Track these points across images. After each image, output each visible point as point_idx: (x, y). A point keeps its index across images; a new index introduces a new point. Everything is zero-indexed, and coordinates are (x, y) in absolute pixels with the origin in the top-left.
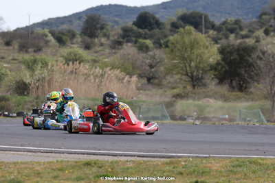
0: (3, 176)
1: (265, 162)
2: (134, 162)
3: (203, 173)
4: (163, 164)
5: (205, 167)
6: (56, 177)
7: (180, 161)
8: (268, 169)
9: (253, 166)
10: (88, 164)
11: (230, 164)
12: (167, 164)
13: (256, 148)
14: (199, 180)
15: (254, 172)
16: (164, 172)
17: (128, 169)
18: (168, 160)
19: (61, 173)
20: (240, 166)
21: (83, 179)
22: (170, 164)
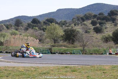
0: (42, 71)
2: (81, 67)
3: (104, 70)
5: (104, 68)
6: (59, 71)
7: (95, 66)
10: (66, 67)
12: (91, 67)
13: (110, 62)
14: (105, 72)
16: (92, 69)
17: (80, 69)
18: (91, 66)
19: (59, 70)
20: (115, 68)
21: (67, 72)
22: (92, 67)
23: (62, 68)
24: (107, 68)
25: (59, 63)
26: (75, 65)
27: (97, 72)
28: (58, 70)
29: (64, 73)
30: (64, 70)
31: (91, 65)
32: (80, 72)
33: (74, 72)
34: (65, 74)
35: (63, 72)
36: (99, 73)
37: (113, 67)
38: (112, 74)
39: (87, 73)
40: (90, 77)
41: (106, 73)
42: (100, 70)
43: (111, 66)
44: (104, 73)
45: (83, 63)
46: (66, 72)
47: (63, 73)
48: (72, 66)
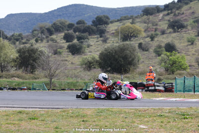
1: (113, 110)
2: (45, 111)
3: (84, 116)
4: (60, 112)
5: (83, 113)
7: (69, 110)
8: (116, 113)
9: (108, 112)
10: (20, 112)
11: (96, 111)
14: (85, 120)
15: (110, 115)
16: (63, 116)
17: (43, 115)
19: (8, 117)
20: (102, 112)
21: (22, 120)
22: (64, 111)
23: (14, 113)
24: (89, 113)
25: (8, 104)
26: (36, 109)
27: (71, 119)
28: (5, 117)
29: (17, 122)
30: (17, 118)
31: (63, 108)
32: (43, 120)
33: (33, 121)
34: (18, 124)
35: (14, 120)
36: (75, 121)
37: (100, 111)
38: (97, 123)
39: (55, 121)
40: (61, 128)
41: (87, 121)
42: (77, 116)
43: (96, 109)
44: (83, 121)
45: (49, 105)
46: (20, 120)
47: (14, 122)
48: (31, 109)
